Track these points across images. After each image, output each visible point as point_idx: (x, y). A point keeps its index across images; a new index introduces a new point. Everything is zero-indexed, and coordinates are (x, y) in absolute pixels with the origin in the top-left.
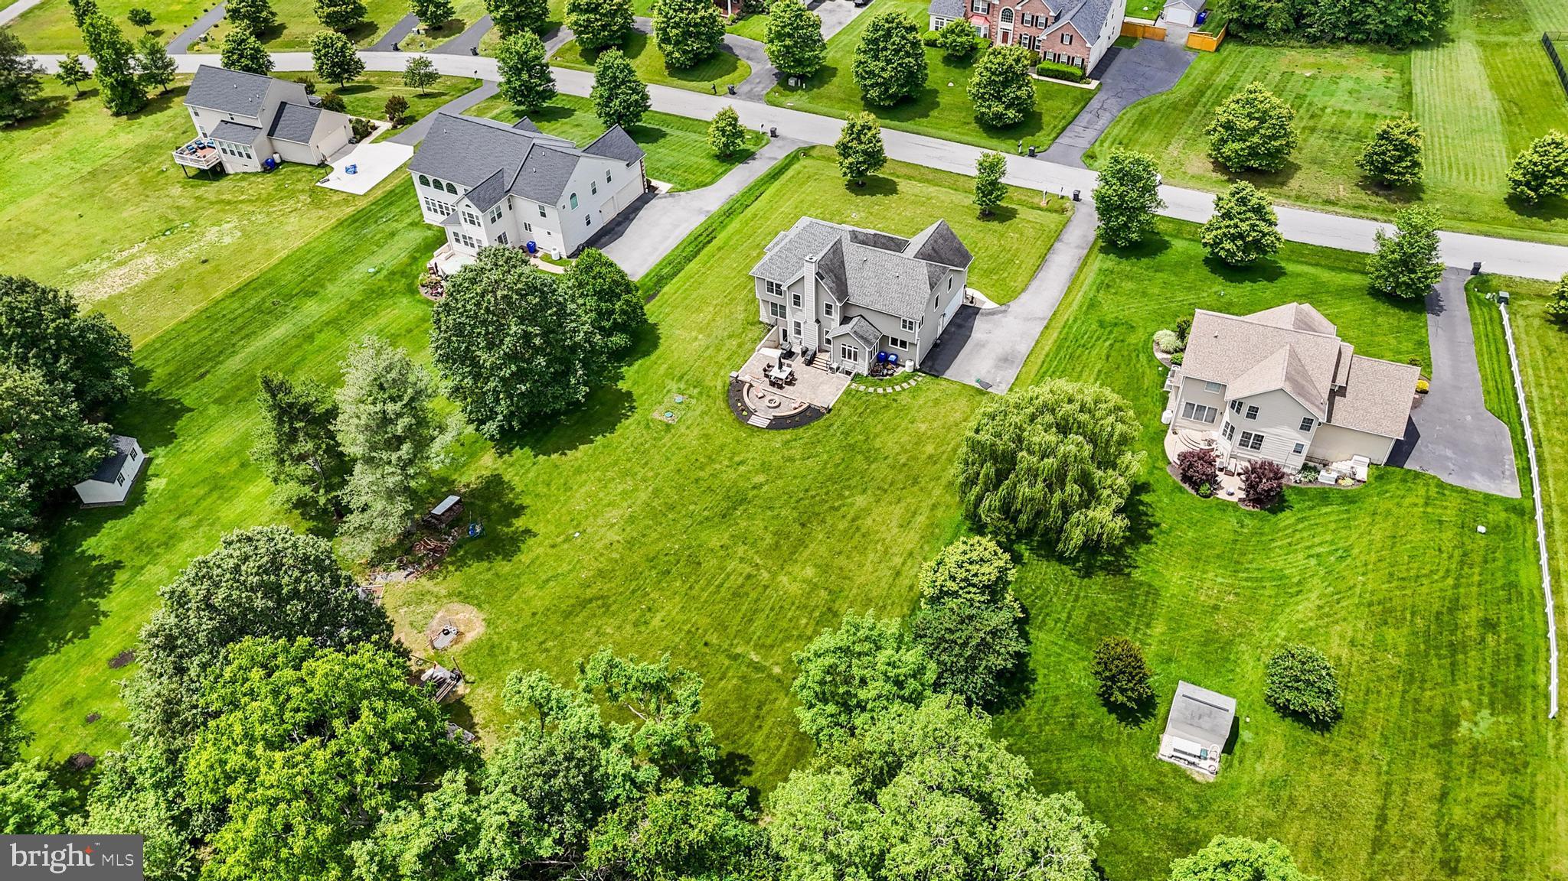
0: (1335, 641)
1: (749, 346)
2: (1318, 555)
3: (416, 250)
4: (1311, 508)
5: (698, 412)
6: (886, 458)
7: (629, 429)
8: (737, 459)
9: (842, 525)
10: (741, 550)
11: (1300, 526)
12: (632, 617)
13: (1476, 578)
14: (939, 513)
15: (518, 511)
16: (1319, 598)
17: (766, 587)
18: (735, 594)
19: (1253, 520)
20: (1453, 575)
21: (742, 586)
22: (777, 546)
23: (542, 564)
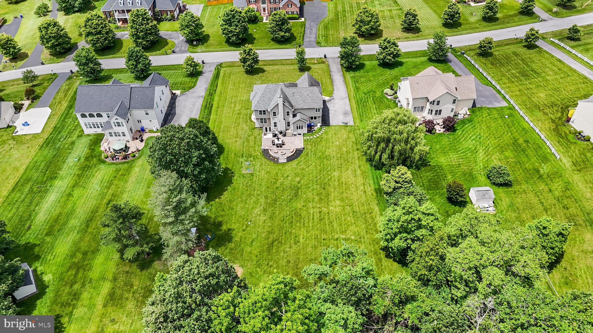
0: (495, 161)
1: (258, 137)
2: (474, 139)
3: (91, 145)
4: (463, 127)
5: (259, 165)
6: (334, 157)
7: (237, 181)
8: (285, 176)
9: (336, 184)
10: (310, 205)
11: (464, 133)
12: (292, 241)
13: (515, 130)
14: (362, 168)
15: (220, 224)
16: (483, 150)
17: (328, 213)
18: (321, 220)
19: (451, 136)
20: (509, 131)
21: (320, 216)
22: (321, 199)
23: (245, 238)
